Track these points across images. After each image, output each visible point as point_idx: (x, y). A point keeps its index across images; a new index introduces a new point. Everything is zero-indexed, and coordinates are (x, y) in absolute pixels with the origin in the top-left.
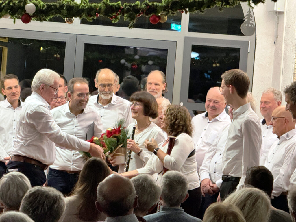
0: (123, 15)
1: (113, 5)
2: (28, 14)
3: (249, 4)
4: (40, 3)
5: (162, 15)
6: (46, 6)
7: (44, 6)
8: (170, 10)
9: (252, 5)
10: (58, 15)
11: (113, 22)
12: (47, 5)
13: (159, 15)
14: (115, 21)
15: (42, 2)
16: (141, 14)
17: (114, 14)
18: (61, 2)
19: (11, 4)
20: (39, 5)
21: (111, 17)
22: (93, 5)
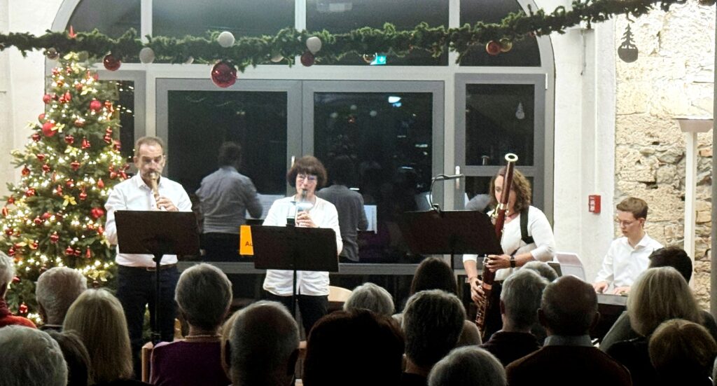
1: (433, 31)
2: (310, 53)
4: (326, 35)
5: (503, 41)
6: (335, 40)
7: (332, 38)
8: (515, 34)
10: (352, 52)
11: (434, 56)
12: (337, 37)
13: (501, 40)
14: (437, 54)
15: (330, 33)
16: (472, 41)
17: (435, 44)
18: (357, 32)
19: (284, 40)
20: (325, 39)
21: (430, 48)
22: (403, 33)
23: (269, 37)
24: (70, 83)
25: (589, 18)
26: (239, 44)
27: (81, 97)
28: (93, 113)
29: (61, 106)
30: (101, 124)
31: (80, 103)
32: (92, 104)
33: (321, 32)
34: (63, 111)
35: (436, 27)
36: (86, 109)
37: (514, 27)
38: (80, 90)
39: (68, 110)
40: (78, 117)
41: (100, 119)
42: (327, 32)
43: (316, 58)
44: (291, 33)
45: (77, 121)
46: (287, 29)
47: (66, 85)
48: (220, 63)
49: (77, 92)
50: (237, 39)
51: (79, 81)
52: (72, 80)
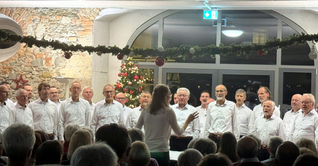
0: (243, 52)
1: (237, 47)
2: (191, 54)
3: (313, 42)
4: (197, 47)
5: (264, 50)
6: (200, 49)
7: (199, 49)
8: (269, 48)
9: (314, 42)
10: (207, 54)
11: (237, 56)
14: (238, 55)
15: (199, 47)
16: (252, 50)
17: (238, 51)
18: (209, 46)
19: (182, 49)
20: (197, 49)
21: (236, 53)
22: (226, 47)
23: (176, 48)
24: (128, 69)
25: (298, 42)
26: (165, 51)
27: (131, 74)
28: (135, 80)
29: (123, 78)
30: (138, 85)
31: (130, 76)
32: (135, 77)
33: (195, 46)
34: (124, 79)
35: (238, 45)
36: (133, 79)
37: (268, 45)
38: (131, 71)
39: (126, 79)
40: (129, 82)
41: (138, 83)
42: (198, 46)
43: (194, 56)
44: (185, 47)
45: (129, 83)
46: (183, 45)
47: (126, 70)
48: (158, 57)
49: (129, 72)
50: (165, 48)
51: (131, 68)
52: (128, 68)
